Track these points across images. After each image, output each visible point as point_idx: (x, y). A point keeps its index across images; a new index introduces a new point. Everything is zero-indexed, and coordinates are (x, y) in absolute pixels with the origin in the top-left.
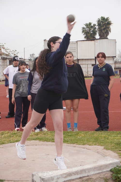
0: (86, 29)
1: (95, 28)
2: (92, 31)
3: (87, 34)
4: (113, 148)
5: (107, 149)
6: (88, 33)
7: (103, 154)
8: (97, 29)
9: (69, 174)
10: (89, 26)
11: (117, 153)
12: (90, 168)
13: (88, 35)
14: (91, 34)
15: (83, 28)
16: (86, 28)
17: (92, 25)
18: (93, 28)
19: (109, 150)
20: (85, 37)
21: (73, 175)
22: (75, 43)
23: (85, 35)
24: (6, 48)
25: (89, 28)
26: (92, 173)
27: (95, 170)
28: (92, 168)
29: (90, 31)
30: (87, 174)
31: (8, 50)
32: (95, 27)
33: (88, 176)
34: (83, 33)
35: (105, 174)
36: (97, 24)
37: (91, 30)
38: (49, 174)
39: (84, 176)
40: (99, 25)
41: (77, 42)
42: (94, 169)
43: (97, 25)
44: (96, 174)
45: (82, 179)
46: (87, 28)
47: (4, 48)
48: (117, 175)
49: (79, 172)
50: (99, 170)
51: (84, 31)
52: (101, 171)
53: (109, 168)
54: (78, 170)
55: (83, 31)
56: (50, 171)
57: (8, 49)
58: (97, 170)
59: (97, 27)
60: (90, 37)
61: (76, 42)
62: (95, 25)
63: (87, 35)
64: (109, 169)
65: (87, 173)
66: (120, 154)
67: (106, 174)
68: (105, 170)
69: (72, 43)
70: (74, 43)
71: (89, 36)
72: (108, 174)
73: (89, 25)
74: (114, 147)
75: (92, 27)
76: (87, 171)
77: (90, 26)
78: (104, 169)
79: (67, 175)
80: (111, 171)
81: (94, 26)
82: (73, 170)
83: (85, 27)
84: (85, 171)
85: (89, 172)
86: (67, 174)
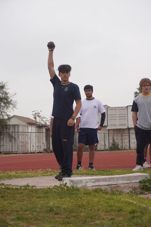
9: (97, 180)
15: (136, 93)
21: (101, 181)
22: (125, 108)
24: (42, 117)
26: (121, 182)
30: (116, 183)
31: (45, 119)
35: (134, 184)
39: (113, 184)
45: (110, 186)
47: (39, 117)
50: (127, 180)
52: (129, 182)
53: (137, 179)
54: (106, 177)
57: (44, 117)
58: (126, 180)
69: (121, 108)
70: (123, 108)
72: (136, 184)
78: (132, 180)
79: (95, 180)
83: (138, 91)
85: (117, 181)
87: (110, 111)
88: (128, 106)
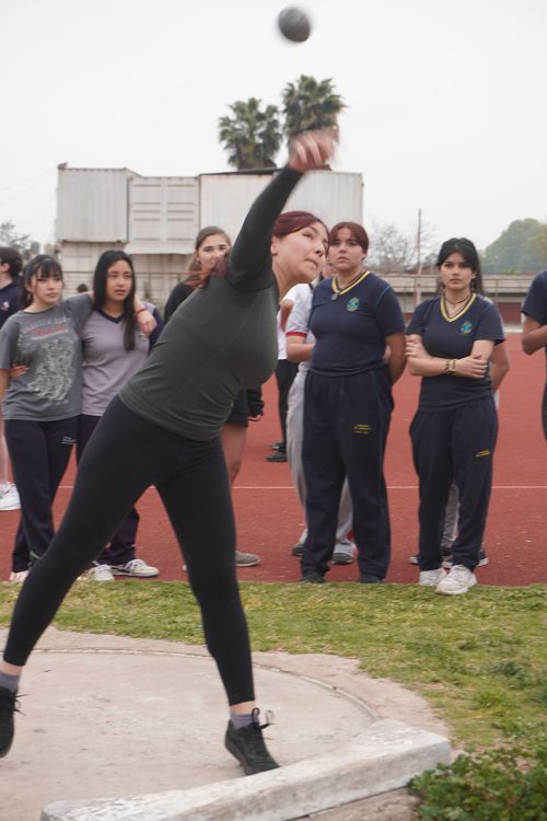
0: (237, 126)
1: (275, 123)
2: (261, 135)
3: (241, 146)
4: (403, 669)
5: (375, 673)
6: (244, 141)
7: (361, 699)
8: (284, 129)
9: (219, 810)
10: (251, 111)
11: (425, 695)
12: (319, 780)
13: (245, 150)
14: (258, 146)
15: (225, 122)
16: (235, 122)
17: (262, 109)
18: (265, 123)
19: (383, 676)
20: (232, 160)
21: (238, 814)
22: (193, 182)
23: (231, 152)
25: (247, 120)
26: (326, 801)
27: (339, 786)
28: (327, 778)
29: (252, 135)
30: (304, 809)
32: (275, 116)
33: (307, 816)
34: (224, 143)
35: (385, 805)
36: (282, 107)
37: (259, 131)
38: (126, 813)
39: (290, 817)
40: (291, 109)
41: (198, 178)
42: (337, 780)
43: (285, 111)
44: (342, 805)
46: (242, 119)
48: (441, 811)
49: (264, 798)
50: (355, 787)
51: (227, 133)
52: (364, 792)
53: (400, 776)
54: (261, 792)
55: (224, 135)
56: (129, 799)
58: (350, 788)
59: (282, 119)
60: (251, 160)
61: (196, 178)
62: (272, 110)
63: (239, 151)
64: (402, 781)
65: (303, 804)
66: (435, 700)
67: (390, 807)
68: (381, 787)
69: (179, 182)
70: (184, 182)
71: (247, 155)
72: (397, 803)
73: (247, 110)
74: (403, 665)
75: (261, 117)
76: (303, 795)
77: (254, 114)
78: (379, 780)
79: (211, 816)
80: (410, 787)
81: (271, 115)
82: (238, 790)
83: (232, 116)
84: (295, 795)
85: (310, 797)
86: (211, 810)
87: (138, 188)
88: (201, 175)
